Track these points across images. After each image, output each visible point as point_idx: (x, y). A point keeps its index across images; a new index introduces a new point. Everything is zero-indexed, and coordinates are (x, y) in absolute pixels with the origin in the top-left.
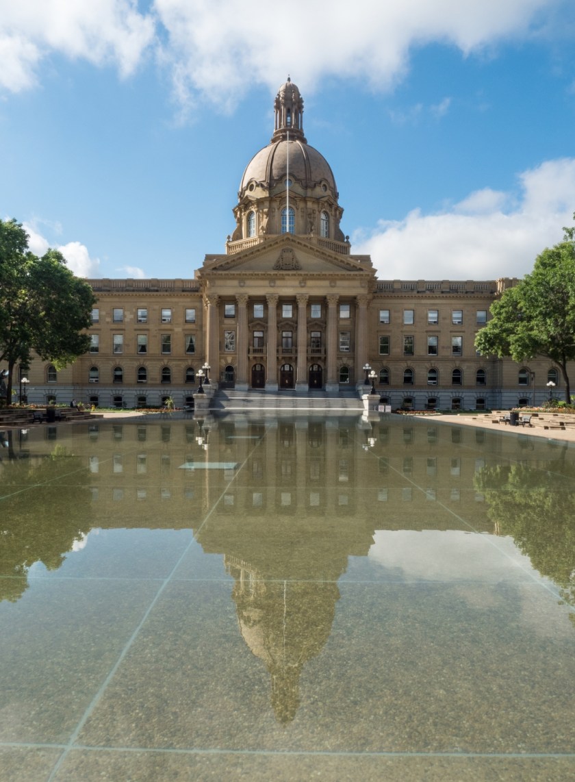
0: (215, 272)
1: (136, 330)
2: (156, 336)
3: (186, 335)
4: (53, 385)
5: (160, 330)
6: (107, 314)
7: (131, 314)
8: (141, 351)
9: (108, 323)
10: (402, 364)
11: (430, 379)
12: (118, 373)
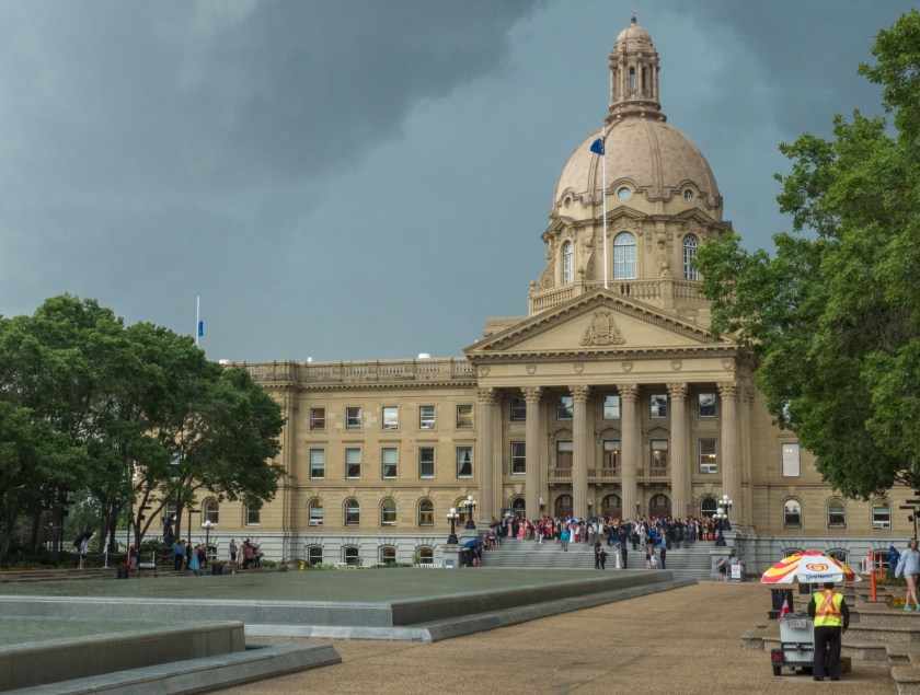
0: (488, 353)
1: (380, 441)
2: (411, 451)
3: (460, 449)
4: (254, 529)
5: (417, 441)
6: (337, 416)
7: (373, 416)
8: (388, 475)
9: (338, 430)
10: (823, 492)
11: (878, 517)
12: (353, 510)
